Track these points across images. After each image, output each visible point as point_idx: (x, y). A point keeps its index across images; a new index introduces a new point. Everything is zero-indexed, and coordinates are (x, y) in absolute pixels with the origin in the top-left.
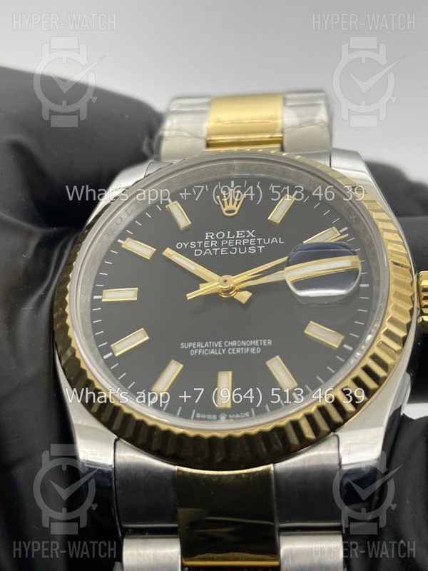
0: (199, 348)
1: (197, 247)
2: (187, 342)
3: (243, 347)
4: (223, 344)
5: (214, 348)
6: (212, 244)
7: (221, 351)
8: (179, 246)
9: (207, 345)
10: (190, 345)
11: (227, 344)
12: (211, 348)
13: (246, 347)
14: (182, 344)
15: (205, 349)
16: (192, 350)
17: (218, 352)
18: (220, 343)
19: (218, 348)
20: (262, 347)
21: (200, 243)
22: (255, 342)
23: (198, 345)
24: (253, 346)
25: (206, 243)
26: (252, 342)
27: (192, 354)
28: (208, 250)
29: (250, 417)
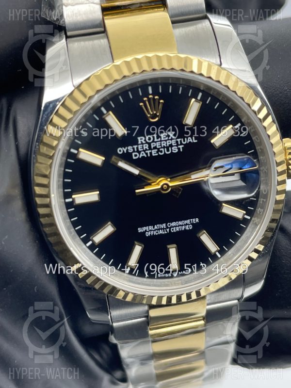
0: (151, 231)
1: (134, 151)
2: (142, 226)
3: (180, 226)
4: (166, 226)
5: (161, 229)
6: (145, 148)
7: (167, 231)
8: (120, 151)
9: (156, 227)
10: (144, 229)
11: (169, 225)
12: (159, 229)
13: (182, 225)
14: (139, 229)
15: (155, 230)
16: (147, 233)
17: (164, 232)
18: (164, 225)
19: (164, 229)
20: (193, 224)
21: (135, 147)
22: (188, 221)
23: (150, 229)
24: (187, 224)
25: (140, 147)
26: (186, 222)
27: (147, 236)
28: (143, 152)
29: (192, 272)
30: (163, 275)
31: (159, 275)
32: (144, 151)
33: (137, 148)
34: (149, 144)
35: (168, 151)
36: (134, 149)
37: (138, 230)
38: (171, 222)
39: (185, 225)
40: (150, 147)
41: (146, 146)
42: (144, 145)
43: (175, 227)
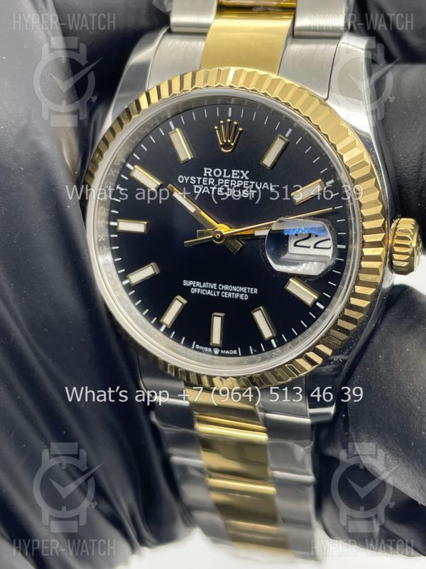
0: (198, 288)
1: (197, 184)
2: (188, 279)
3: (234, 292)
4: (217, 287)
5: (211, 289)
6: (210, 182)
7: (216, 294)
8: (181, 179)
9: (204, 286)
10: (191, 283)
11: (221, 287)
12: (208, 289)
13: (236, 292)
14: (184, 281)
15: (203, 289)
16: (193, 289)
17: (213, 293)
18: (215, 285)
19: (213, 290)
20: (249, 294)
21: (199, 178)
22: (244, 289)
23: (197, 285)
24: (241, 292)
25: (204, 180)
26: (241, 289)
27: (193, 292)
28: (207, 187)
29: (237, 355)
30: (201, 348)
31: (198, 346)
32: (209, 186)
33: (201, 180)
34: (216, 179)
36: (197, 180)
37: (183, 283)
38: (224, 284)
39: (239, 292)
40: (216, 182)
41: (212, 181)
42: (210, 179)
43: (227, 291)
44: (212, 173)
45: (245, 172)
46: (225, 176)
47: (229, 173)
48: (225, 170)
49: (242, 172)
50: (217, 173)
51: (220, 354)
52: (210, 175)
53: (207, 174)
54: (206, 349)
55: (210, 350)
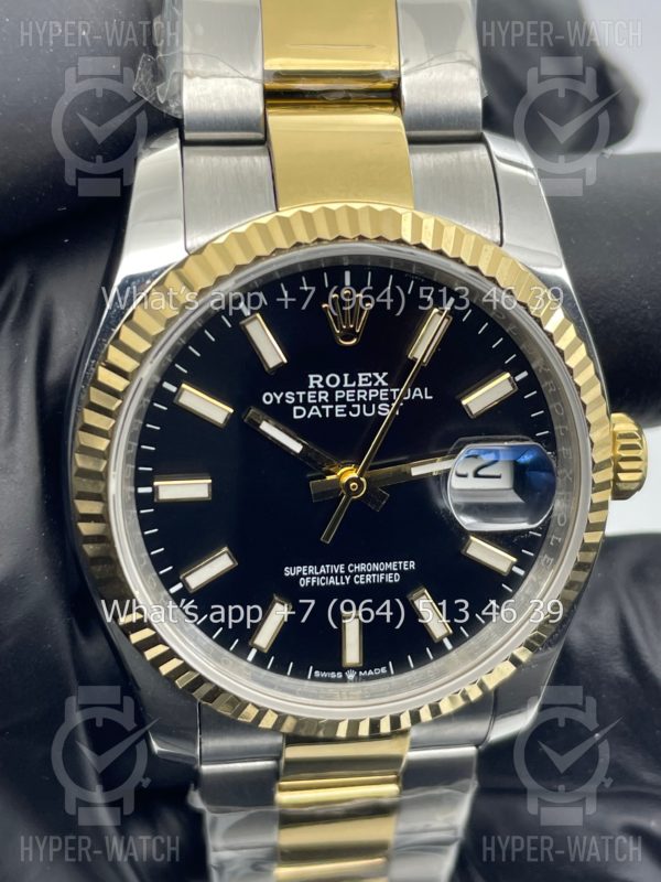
0: (311, 576)
1: (297, 403)
2: (293, 565)
3: (375, 572)
4: (346, 569)
5: (334, 575)
6: (320, 398)
8: (268, 398)
9: (323, 570)
10: (298, 570)
11: (352, 568)
12: (329, 575)
13: (379, 572)
14: (286, 569)
15: (320, 576)
16: (302, 579)
17: (339, 581)
18: (342, 566)
19: (339, 575)
20: (401, 572)
21: (301, 394)
22: (392, 565)
24: (388, 571)
25: (310, 395)
26: (388, 566)
27: (302, 585)
28: (316, 407)
29: (388, 674)
30: (324, 674)
31: (317, 673)
32: (319, 405)
33: (305, 397)
34: (332, 392)
35: (369, 411)
36: (297, 397)
37: (283, 572)
38: (357, 562)
39: (384, 572)
40: (332, 397)
41: (323, 395)
42: (320, 393)
43: (363, 573)
44: (323, 383)
45: (381, 375)
46: (346, 385)
47: (354, 378)
48: (346, 375)
49: (376, 375)
50: (333, 381)
51: (358, 679)
52: (320, 386)
53: (315, 385)
54: (333, 675)
55: (340, 675)
